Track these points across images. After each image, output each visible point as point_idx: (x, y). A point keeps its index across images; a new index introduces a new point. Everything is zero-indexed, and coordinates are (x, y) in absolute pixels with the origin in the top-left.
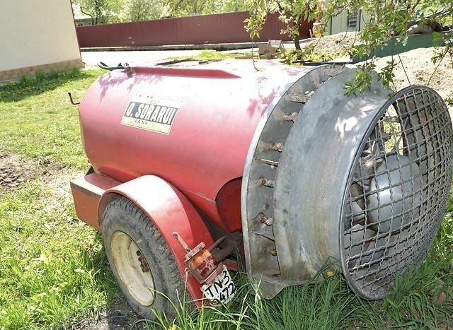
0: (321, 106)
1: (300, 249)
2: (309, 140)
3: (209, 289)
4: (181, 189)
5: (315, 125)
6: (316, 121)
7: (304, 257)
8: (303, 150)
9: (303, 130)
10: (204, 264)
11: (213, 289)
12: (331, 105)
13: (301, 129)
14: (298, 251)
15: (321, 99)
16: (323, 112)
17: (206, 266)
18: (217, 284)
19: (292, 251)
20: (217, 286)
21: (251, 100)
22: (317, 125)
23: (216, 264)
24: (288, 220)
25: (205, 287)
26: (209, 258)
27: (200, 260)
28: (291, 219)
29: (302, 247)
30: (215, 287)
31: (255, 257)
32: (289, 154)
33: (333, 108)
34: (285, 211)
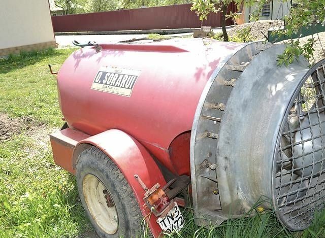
0: (255, 74)
1: (238, 189)
2: (246, 101)
3: (163, 221)
4: (140, 140)
5: (250, 88)
6: (251, 85)
7: (240, 195)
8: (241, 109)
9: (241, 92)
10: (159, 200)
11: (166, 221)
12: (263, 73)
13: (239, 91)
14: (236, 191)
15: (255, 69)
16: (257, 78)
17: (161, 203)
18: (170, 217)
19: (231, 191)
20: (170, 219)
21: (197, 68)
22: (252, 89)
23: (169, 200)
24: (228, 166)
25: (160, 219)
27: (156, 197)
28: (231, 165)
29: (240, 188)
30: (168, 220)
31: (201, 195)
32: (230, 112)
33: (264, 76)
34: (226, 158)
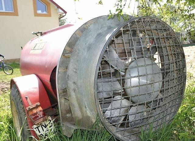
0: (100, 28)
1: (86, 107)
2: (90, 45)
3: (37, 128)
5: (95, 37)
6: (96, 35)
7: (89, 113)
8: (86, 49)
9: (87, 39)
10: (36, 114)
11: (40, 128)
13: (86, 38)
14: (84, 109)
15: (100, 25)
16: (100, 31)
17: (37, 115)
18: (44, 126)
19: (81, 108)
20: (44, 128)
22: (96, 37)
23: (44, 115)
24: (77, 89)
25: (35, 126)
26: (40, 111)
27: (35, 111)
28: (78, 88)
29: (87, 107)
30: (42, 128)
31: (64, 112)
32: (77, 51)
33: (106, 30)
34: (74, 83)
